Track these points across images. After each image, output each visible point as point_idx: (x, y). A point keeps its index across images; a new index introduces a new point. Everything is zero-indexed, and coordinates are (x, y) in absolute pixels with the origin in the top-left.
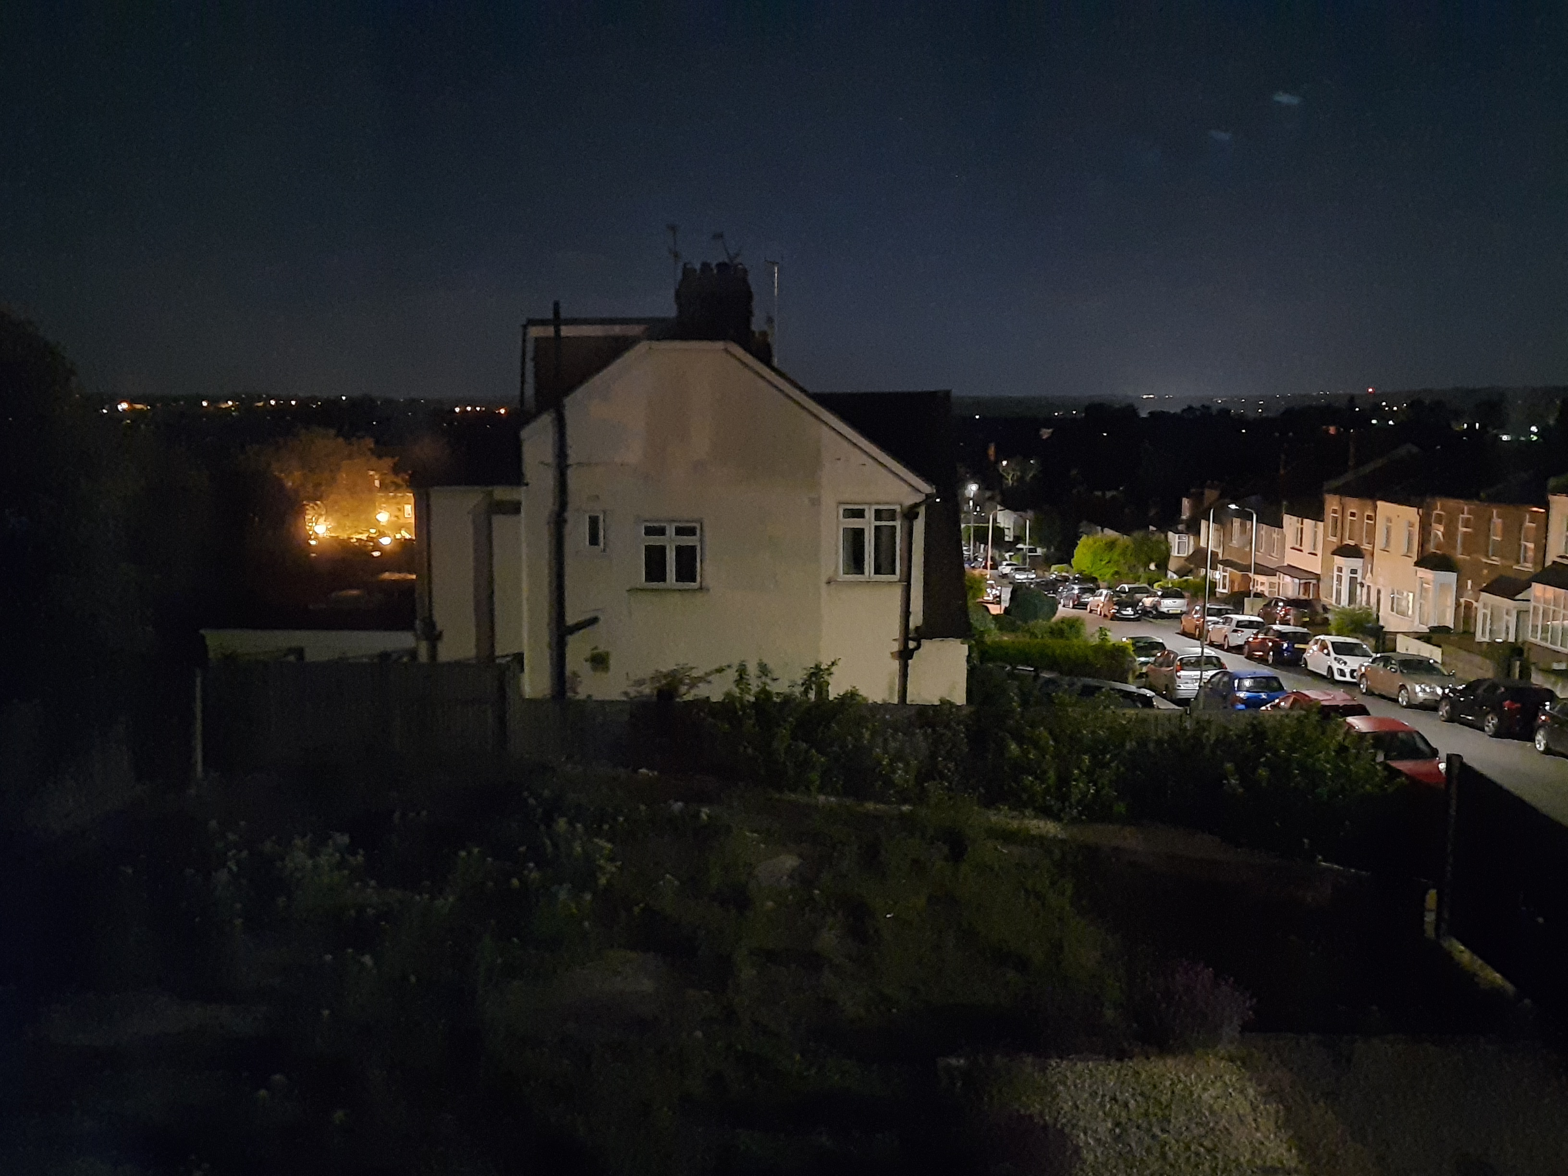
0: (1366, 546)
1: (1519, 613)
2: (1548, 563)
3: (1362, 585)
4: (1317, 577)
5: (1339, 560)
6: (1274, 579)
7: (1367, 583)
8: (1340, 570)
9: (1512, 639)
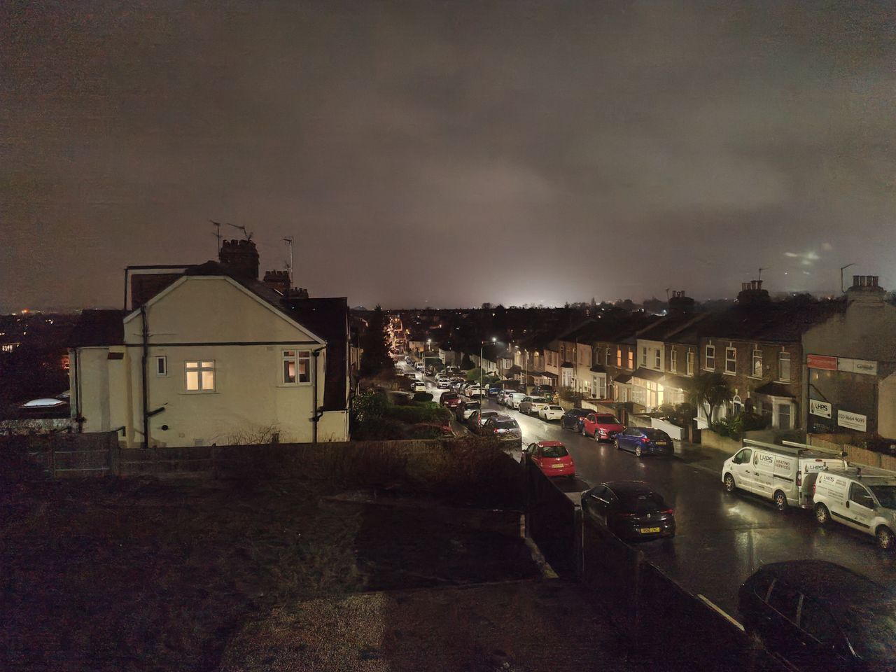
0: (574, 363)
1: (628, 389)
2: (638, 368)
3: (573, 379)
4: (557, 376)
5: (564, 369)
6: (540, 378)
7: (575, 378)
8: (564, 373)
9: (626, 401)
